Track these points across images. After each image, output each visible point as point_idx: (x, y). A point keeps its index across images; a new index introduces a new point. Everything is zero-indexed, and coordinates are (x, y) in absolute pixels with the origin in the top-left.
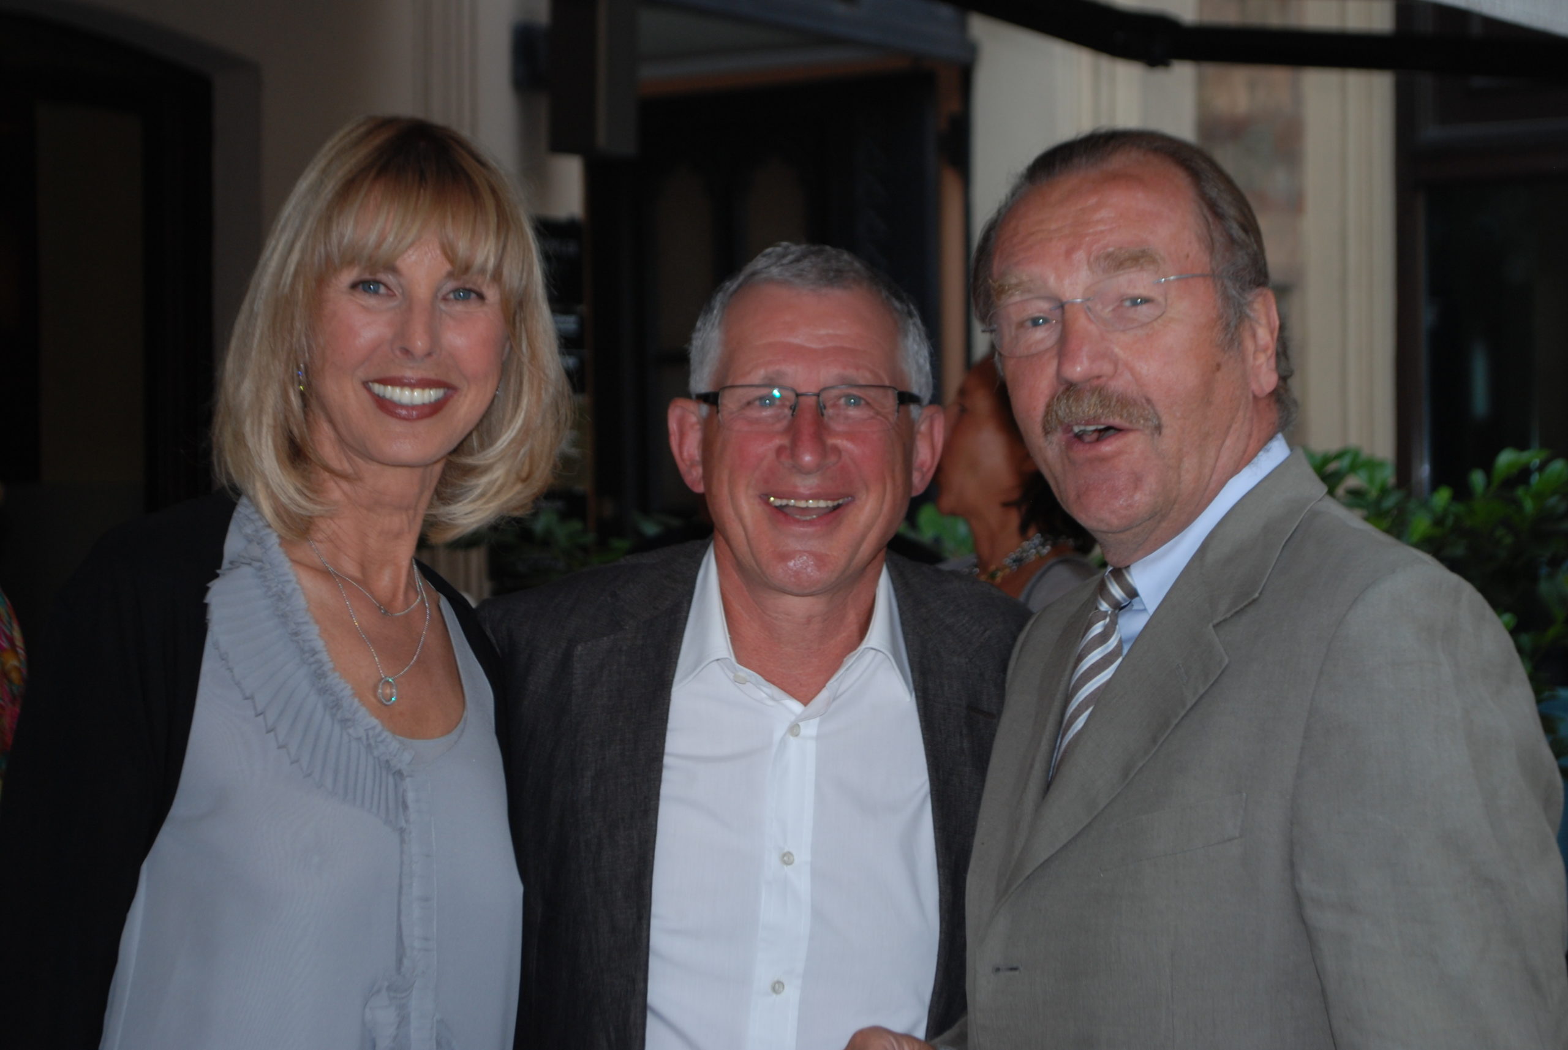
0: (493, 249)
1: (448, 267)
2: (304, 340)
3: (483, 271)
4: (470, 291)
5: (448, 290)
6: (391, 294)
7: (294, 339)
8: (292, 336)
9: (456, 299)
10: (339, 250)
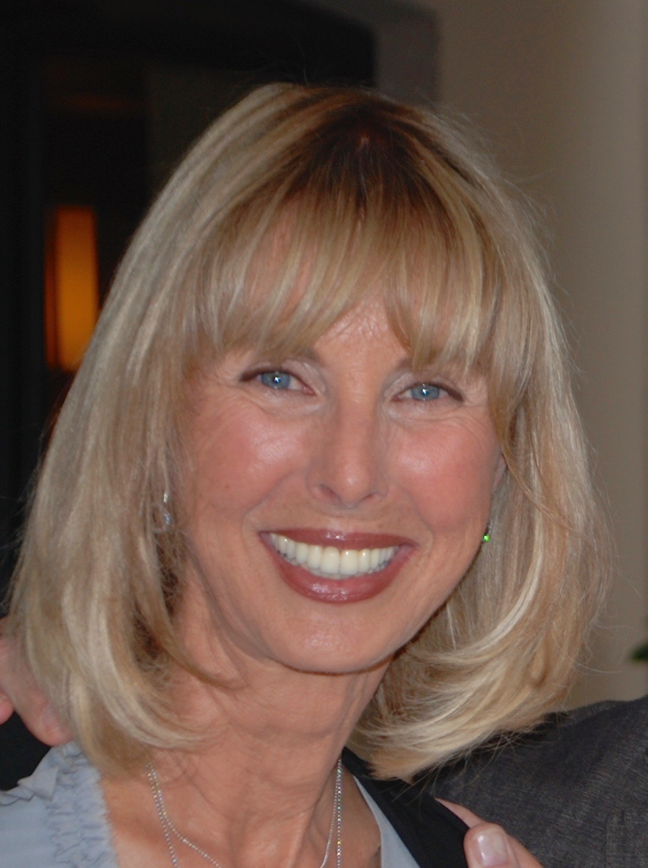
0: (476, 323)
1: (402, 353)
2: (162, 464)
3: (458, 357)
4: (439, 387)
5: (403, 386)
6: (308, 392)
7: (148, 463)
8: (144, 456)
9: (415, 399)
10: (220, 322)
